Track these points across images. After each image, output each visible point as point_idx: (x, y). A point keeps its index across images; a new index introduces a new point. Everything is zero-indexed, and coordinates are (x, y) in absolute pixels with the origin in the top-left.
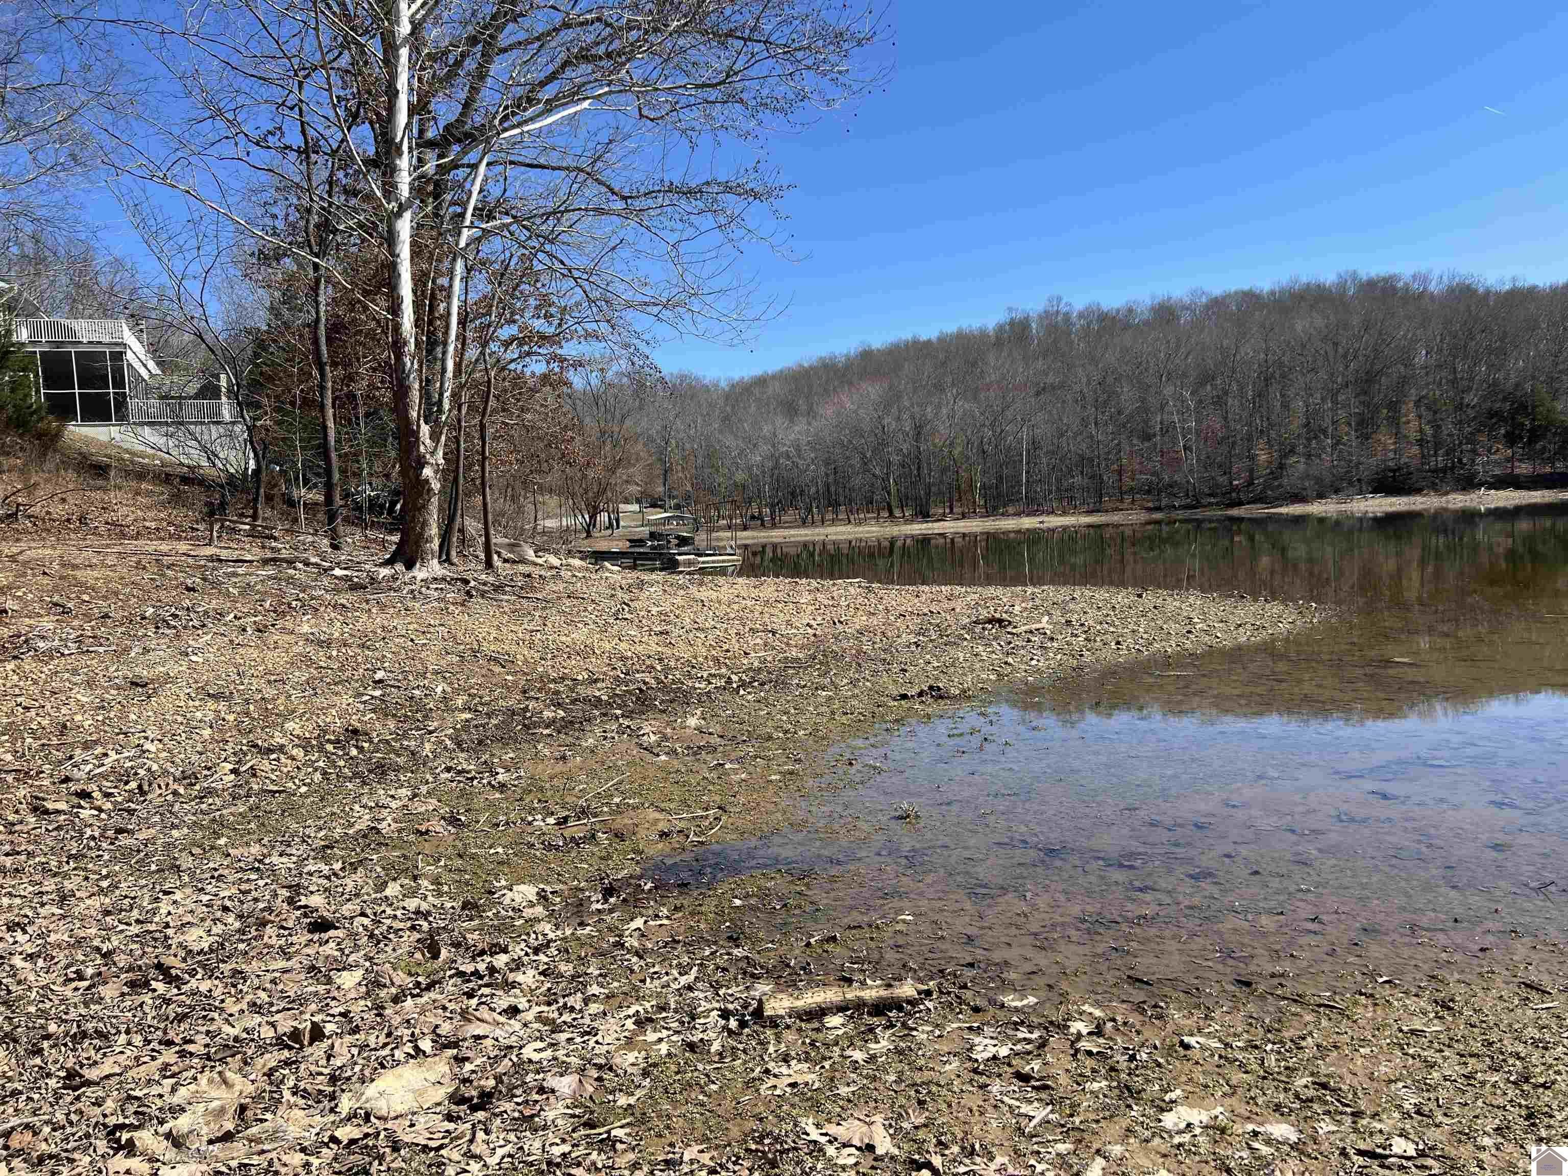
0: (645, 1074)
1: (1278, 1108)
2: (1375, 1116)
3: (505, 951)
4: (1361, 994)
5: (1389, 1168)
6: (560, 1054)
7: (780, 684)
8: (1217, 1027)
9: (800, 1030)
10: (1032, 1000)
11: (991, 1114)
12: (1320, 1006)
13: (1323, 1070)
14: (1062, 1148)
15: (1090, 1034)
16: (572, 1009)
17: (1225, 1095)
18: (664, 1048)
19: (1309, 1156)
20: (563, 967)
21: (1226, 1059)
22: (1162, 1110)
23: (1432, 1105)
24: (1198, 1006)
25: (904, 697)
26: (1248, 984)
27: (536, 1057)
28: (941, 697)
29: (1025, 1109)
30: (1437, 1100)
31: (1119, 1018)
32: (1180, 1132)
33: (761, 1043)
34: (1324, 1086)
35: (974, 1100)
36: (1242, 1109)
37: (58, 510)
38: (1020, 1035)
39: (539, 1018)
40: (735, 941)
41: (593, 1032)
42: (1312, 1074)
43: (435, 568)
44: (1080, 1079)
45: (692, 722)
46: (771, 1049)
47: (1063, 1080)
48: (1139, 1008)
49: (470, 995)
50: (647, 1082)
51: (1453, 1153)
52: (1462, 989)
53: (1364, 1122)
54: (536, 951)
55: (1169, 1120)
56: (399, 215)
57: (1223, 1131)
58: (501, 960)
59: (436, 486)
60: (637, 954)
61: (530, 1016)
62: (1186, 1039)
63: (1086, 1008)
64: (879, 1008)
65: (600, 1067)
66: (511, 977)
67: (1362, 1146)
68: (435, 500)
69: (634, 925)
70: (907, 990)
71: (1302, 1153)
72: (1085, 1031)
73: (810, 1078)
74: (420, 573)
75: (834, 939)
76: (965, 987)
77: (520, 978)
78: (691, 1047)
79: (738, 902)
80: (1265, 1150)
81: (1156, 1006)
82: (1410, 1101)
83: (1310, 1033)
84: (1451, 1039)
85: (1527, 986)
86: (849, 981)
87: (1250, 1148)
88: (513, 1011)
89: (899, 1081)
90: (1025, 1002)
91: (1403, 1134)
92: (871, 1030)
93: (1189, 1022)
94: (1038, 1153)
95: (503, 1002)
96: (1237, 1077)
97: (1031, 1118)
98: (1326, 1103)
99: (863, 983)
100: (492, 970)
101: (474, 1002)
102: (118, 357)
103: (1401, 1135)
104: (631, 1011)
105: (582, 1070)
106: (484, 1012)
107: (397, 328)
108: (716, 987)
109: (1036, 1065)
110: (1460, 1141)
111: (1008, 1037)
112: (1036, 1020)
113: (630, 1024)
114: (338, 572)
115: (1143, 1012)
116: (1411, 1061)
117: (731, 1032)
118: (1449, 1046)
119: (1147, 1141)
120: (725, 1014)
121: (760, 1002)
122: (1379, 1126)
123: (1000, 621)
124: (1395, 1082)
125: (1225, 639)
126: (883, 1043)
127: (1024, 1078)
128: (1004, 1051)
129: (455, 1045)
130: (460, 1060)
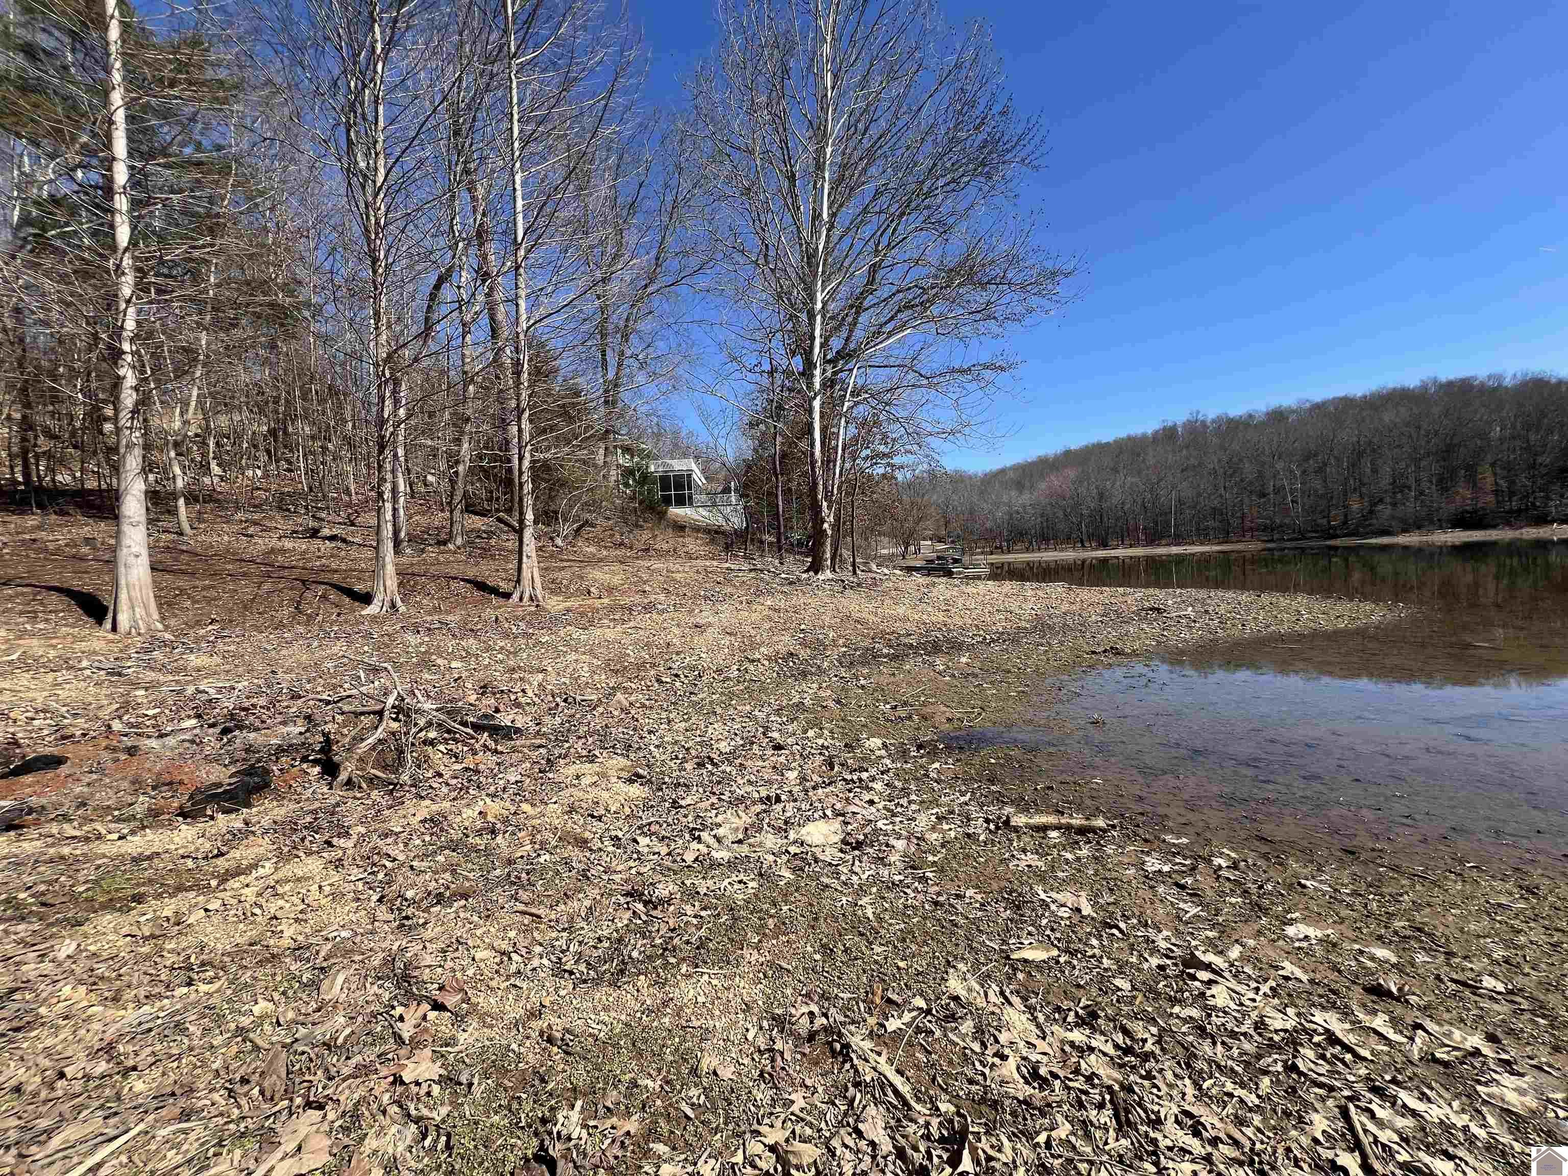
0: (943, 846)
1: (1380, 938)
2: (1465, 958)
3: (867, 771)
4: (1451, 872)
5: (1479, 996)
6: (897, 828)
7: (1015, 641)
8: (1328, 878)
9: (1032, 836)
10: (1185, 840)
11: (1158, 904)
12: (1414, 875)
13: (1418, 918)
14: (1211, 934)
15: (1228, 867)
16: (902, 806)
17: (1335, 922)
18: (953, 834)
19: (1408, 975)
20: (896, 783)
21: (1336, 899)
22: (1285, 924)
23: (1520, 960)
24: (1312, 862)
25: (1094, 652)
26: (1353, 853)
27: (884, 828)
28: (1119, 654)
29: (1182, 905)
30: (1525, 957)
31: (1250, 860)
32: (1299, 940)
33: (1008, 840)
34: (1420, 930)
35: (1148, 895)
36: (1350, 934)
37: (665, 547)
38: (1177, 861)
39: (885, 808)
40: (992, 781)
41: (914, 819)
42: (1408, 920)
43: (828, 574)
44: (1222, 894)
45: (964, 660)
46: (1015, 844)
47: (1209, 892)
48: (1265, 856)
49: (850, 791)
50: (944, 850)
51: (1542, 997)
52: (1546, 881)
53: (1457, 960)
54: (882, 773)
55: (1291, 931)
56: (814, 398)
57: (1334, 945)
58: (865, 775)
59: (829, 532)
60: (936, 781)
61: (880, 806)
62: (1303, 882)
63: (1225, 850)
64: (1082, 831)
65: (918, 838)
66: (870, 785)
67: (1455, 977)
68: (829, 540)
69: (934, 766)
70: (1100, 822)
71: (1401, 971)
72: (1224, 865)
73: (1039, 864)
74: (821, 577)
75: (1052, 788)
76: (1138, 826)
77: (875, 786)
78: (968, 836)
79: (993, 761)
80: (1369, 964)
81: (1278, 857)
82: (1499, 953)
83: (1407, 893)
84: (1536, 916)
86: (1063, 813)
87: (1357, 960)
88: (871, 802)
89: (1096, 875)
90: (1180, 841)
91: (1492, 974)
92: (1077, 843)
93: (1304, 871)
94: (1192, 934)
95: (867, 797)
96: (1345, 913)
97: (1187, 912)
98: (1422, 941)
99: (1071, 815)
100: (860, 780)
101: (852, 795)
102: (689, 476)
103: (1490, 975)
104: (934, 811)
105: (908, 839)
106: (857, 801)
107: (812, 454)
108: (982, 805)
109: (1189, 880)
110: (1548, 990)
111: (1170, 861)
112: (1189, 853)
113: (933, 818)
114: (783, 576)
115: (1268, 860)
116: (1498, 925)
117: (991, 831)
118: (1535, 920)
119: (1274, 941)
120: (987, 821)
121: (1008, 817)
122: (1470, 966)
123: (1158, 609)
124: (1484, 937)
125: (1326, 624)
126: (1084, 852)
127: (1183, 887)
128: (1166, 868)
129: (843, 815)
130: (847, 823)
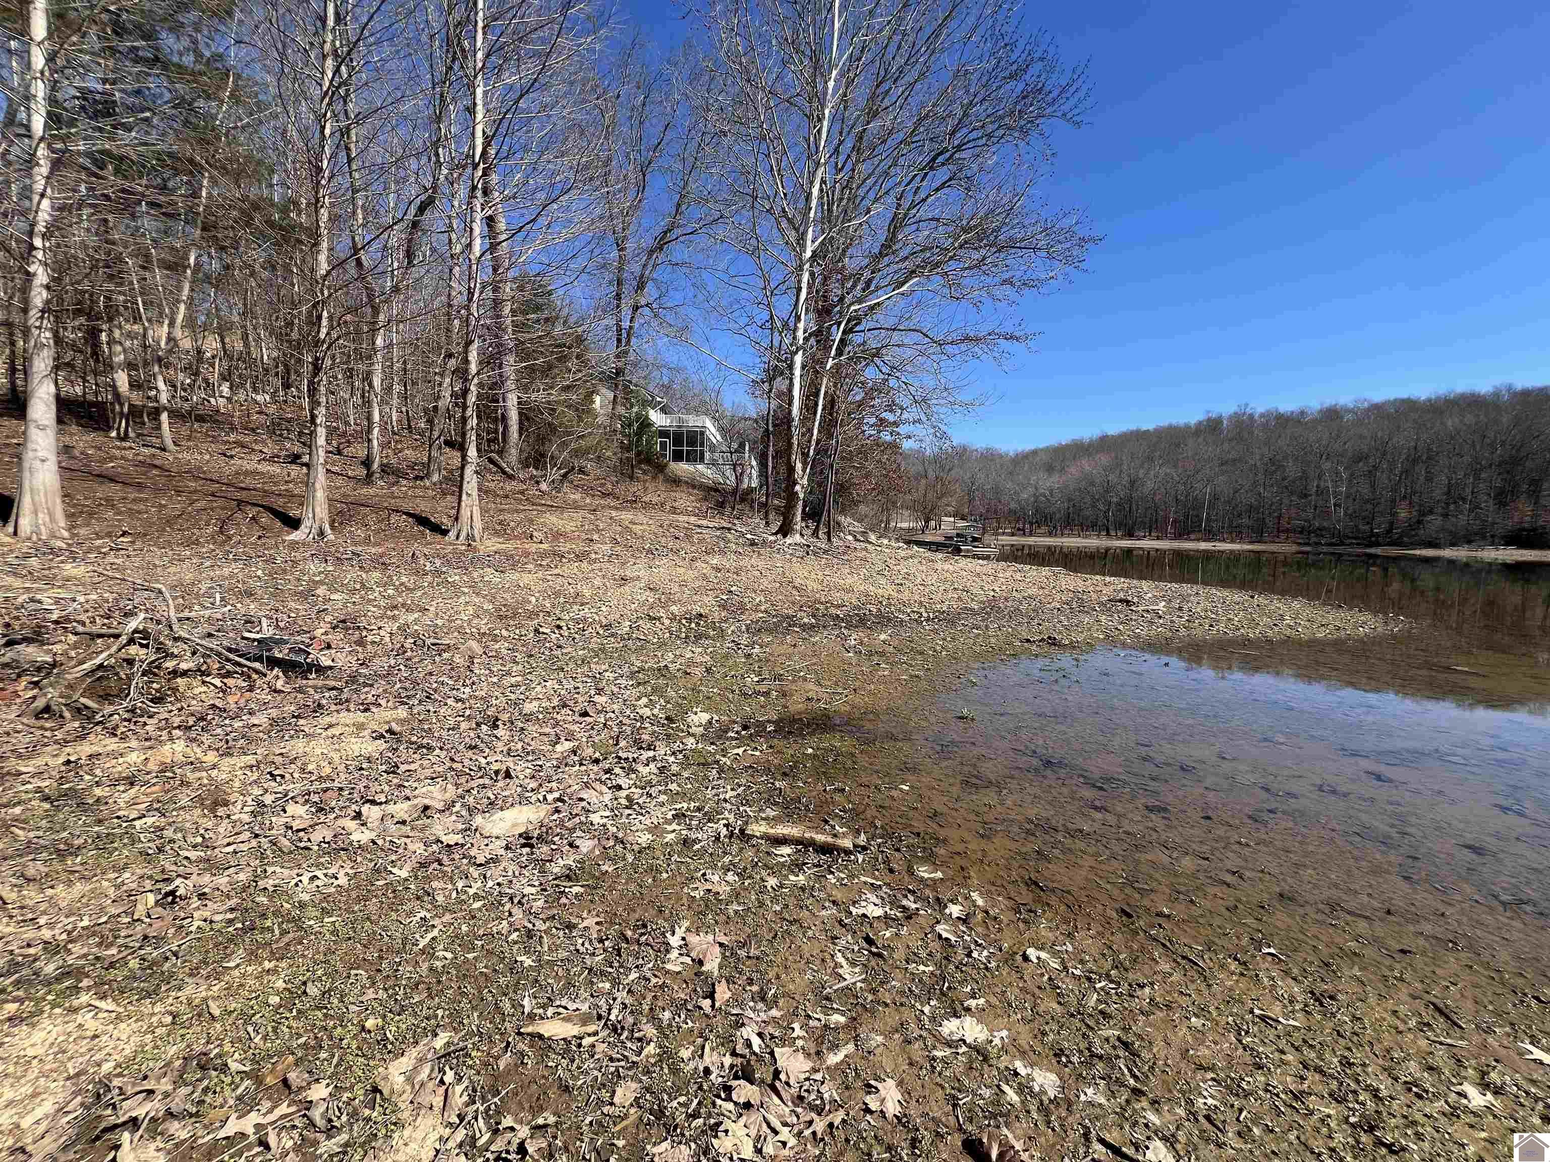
0: (639, 852)
4: (1235, 959)
8: (1070, 948)
9: (759, 850)
10: (939, 875)
12: (1184, 958)
14: (835, 1020)
15: (958, 918)
17: (1020, 1020)
18: (669, 837)
22: (952, 1015)
23: (1230, 1116)
25: (1028, 641)
27: (597, 821)
28: (1055, 645)
29: (845, 970)
32: (946, 1045)
36: (1025, 1040)
37: (655, 499)
38: (903, 902)
39: (628, 796)
43: (797, 538)
44: (912, 958)
47: (899, 954)
52: (1356, 988)
55: (950, 1027)
56: (796, 353)
57: (987, 1058)
59: (801, 496)
63: (975, 895)
64: (820, 850)
68: (801, 503)
69: (736, 751)
72: (955, 916)
74: (789, 540)
76: (898, 850)
77: (642, 768)
78: (685, 842)
79: (810, 751)
80: (1012, 1095)
84: (1305, 1041)
85: (1437, 1008)
87: (999, 1088)
90: (932, 875)
92: (801, 866)
93: (1050, 934)
94: (811, 1018)
102: (702, 433)
104: (679, 806)
107: (790, 412)
109: (890, 933)
111: (893, 902)
112: (927, 893)
113: (670, 814)
118: (1297, 1049)
123: (1127, 602)
125: (1304, 632)
126: (800, 878)
127: (871, 942)
128: (878, 913)
129: (565, 801)
130: (557, 811)
